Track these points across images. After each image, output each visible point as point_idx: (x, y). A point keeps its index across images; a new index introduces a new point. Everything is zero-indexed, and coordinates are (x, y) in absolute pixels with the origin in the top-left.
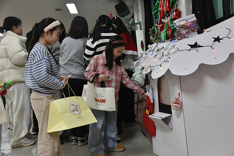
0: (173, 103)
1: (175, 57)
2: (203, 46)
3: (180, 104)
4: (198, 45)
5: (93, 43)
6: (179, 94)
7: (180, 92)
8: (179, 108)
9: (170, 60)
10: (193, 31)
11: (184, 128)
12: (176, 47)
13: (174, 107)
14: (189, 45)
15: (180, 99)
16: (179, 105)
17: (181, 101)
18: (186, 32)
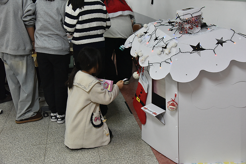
0: (169, 105)
1: (176, 59)
2: (205, 49)
3: (176, 105)
4: (200, 47)
5: (74, 9)
6: (176, 96)
7: (176, 93)
8: (175, 109)
9: (171, 63)
10: (197, 26)
11: (177, 126)
12: (178, 47)
13: (170, 108)
14: (192, 46)
15: (176, 100)
16: (175, 107)
17: (177, 102)
18: (190, 28)
